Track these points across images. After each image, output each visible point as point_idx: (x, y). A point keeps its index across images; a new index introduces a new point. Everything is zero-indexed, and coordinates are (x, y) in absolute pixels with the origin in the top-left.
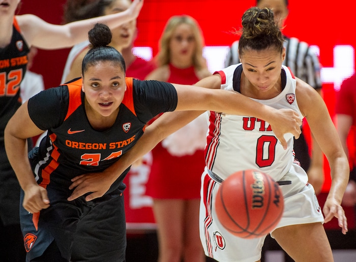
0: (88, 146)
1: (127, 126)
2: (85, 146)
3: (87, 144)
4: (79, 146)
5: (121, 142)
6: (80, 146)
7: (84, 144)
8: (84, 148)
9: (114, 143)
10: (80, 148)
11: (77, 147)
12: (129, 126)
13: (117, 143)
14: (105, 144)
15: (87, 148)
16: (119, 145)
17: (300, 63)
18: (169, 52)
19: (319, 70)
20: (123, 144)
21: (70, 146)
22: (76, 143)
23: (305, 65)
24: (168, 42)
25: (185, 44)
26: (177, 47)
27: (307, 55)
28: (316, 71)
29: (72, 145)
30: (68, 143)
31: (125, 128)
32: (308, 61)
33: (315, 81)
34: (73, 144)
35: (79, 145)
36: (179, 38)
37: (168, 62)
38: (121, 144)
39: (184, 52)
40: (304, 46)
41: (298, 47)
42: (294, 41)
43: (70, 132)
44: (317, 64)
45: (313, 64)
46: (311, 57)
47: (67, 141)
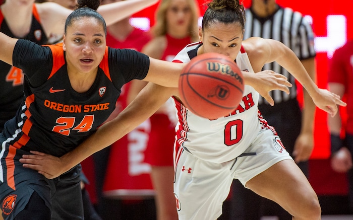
0: (66, 107)
1: (103, 90)
2: (62, 108)
3: (65, 106)
4: (56, 108)
5: (95, 106)
6: (59, 107)
7: (62, 105)
8: (61, 110)
9: (88, 106)
10: (58, 109)
11: (55, 109)
12: (104, 90)
13: (91, 106)
14: (80, 106)
15: (64, 111)
16: (93, 108)
17: (294, 33)
18: (165, 23)
19: (313, 39)
20: (96, 108)
21: (48, 106)
22: (54, 103)
23: (299, 34)
24: (165, 13)
25: (181, 15)
26: (173, 18)
27: (301, 24)
28: (309, 40)
29: (50, 106)
30: (47, 103)
31: (100, 92)
32: (302, 30)
33: (309, 50)
34: (52, 104)
35: (57, 106)
36: (175, 9)
37: (165, 32)
38: (94, 108)
39: (181, 22)
40: (298, 15)
41: (292, 17)
42: (288, 11)
43: (52, 91)
44: (311, 33)
45: (306, 33)
46: (305, 27)
47: (46, 101)
